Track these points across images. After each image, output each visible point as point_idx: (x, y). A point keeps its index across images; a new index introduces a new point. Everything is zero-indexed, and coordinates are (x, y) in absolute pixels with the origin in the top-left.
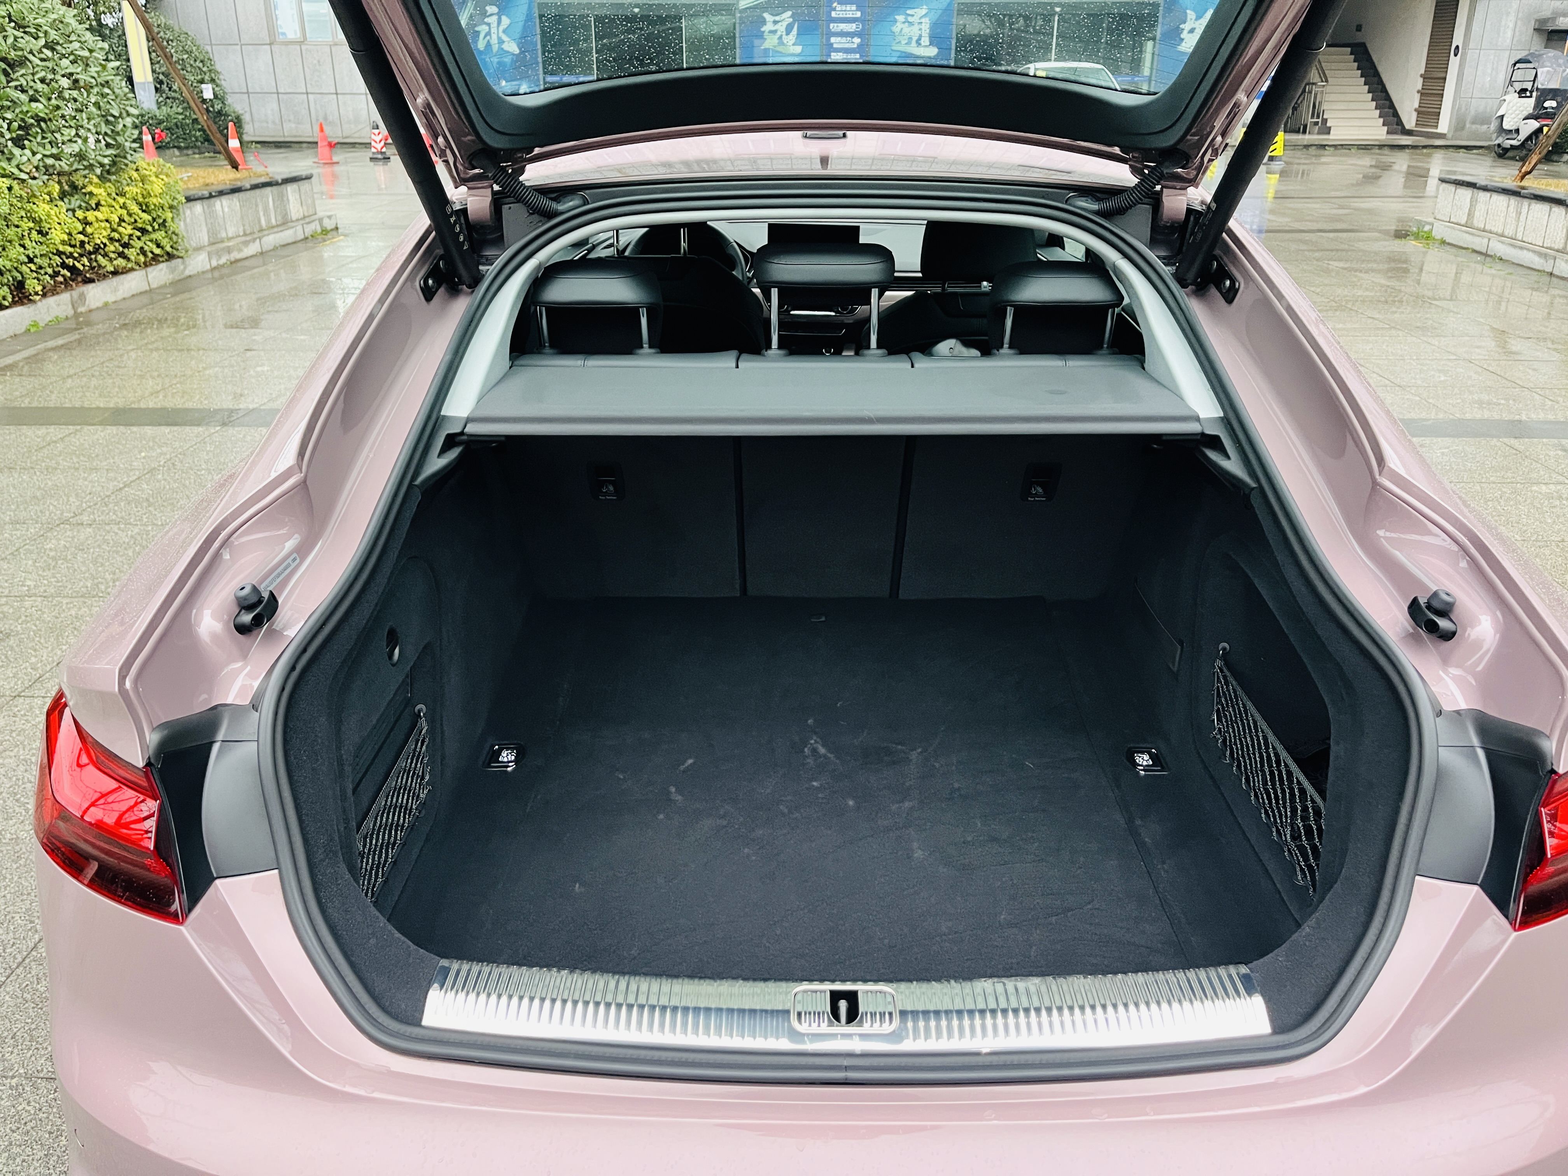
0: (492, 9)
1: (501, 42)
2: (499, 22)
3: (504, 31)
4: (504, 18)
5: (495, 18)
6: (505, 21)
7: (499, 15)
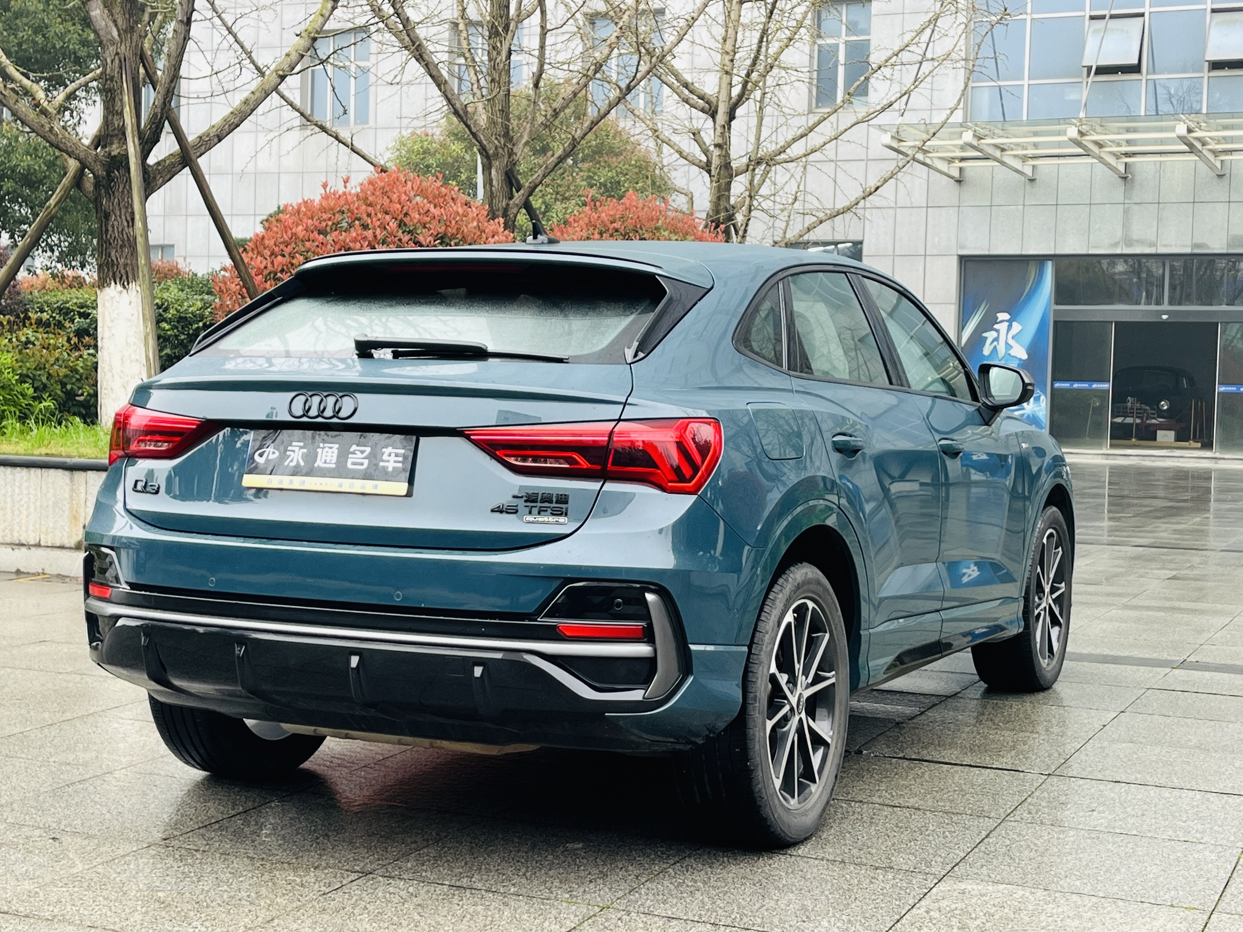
0: (1003, 316)
1: (1008, 346)
2: (1010, 327)
3: (1013, 338)
4: (1014, 324)
5: (1006, 324)
6: (1016, 327)
7: (1010, 321)
